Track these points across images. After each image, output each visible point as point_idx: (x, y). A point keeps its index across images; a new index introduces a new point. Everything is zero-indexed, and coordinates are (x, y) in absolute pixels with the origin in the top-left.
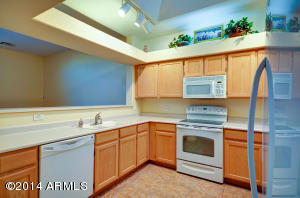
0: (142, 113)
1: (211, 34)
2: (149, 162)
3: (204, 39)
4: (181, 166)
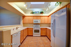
0: (24, 26)
1: (37, 12)
2: (27, 36)
3: (36, 13)
4: (34, 35)
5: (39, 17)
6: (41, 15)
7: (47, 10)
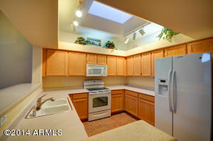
1: (96, 42)
4: (91, 117)
5: (104, 58)
6: (109, 51)
7: (126, 42)
